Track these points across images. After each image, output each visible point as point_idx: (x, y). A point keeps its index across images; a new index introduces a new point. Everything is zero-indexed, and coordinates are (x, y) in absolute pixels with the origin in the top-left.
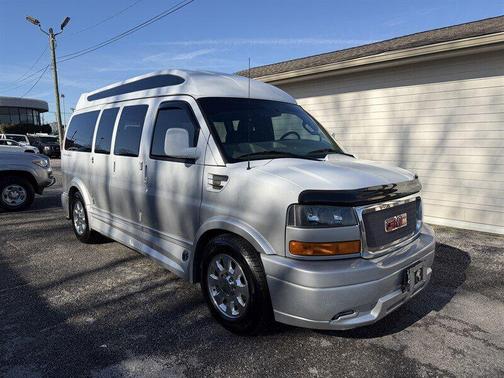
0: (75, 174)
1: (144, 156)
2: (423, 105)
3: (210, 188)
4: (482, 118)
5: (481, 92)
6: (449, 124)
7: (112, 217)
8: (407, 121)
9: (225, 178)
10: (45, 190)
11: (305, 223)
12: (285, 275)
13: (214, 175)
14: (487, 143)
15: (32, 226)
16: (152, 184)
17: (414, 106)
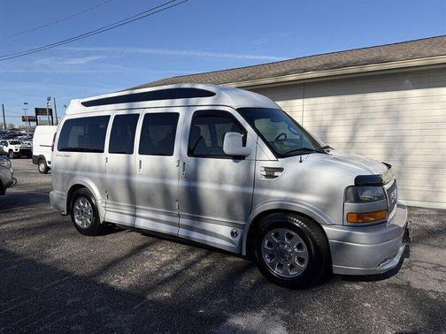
0: (78, 173)
1: (180, 155)
2: (336, 111)
3: (264, 178)
4: (380, 121)
5: (378, 103)
6: (356, 125)
7: (136, 209)
8: (324, 123)
9: (281, 170)
10: (8, 190)
11: (357, 200)
12: (346, 238)
13: (266, 168)
14: (385, 139)
15: (17, 225)
16: (192, 177)
17: (330, 112)
